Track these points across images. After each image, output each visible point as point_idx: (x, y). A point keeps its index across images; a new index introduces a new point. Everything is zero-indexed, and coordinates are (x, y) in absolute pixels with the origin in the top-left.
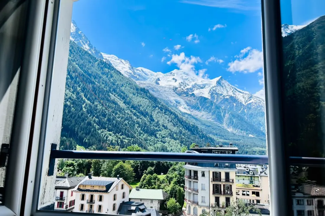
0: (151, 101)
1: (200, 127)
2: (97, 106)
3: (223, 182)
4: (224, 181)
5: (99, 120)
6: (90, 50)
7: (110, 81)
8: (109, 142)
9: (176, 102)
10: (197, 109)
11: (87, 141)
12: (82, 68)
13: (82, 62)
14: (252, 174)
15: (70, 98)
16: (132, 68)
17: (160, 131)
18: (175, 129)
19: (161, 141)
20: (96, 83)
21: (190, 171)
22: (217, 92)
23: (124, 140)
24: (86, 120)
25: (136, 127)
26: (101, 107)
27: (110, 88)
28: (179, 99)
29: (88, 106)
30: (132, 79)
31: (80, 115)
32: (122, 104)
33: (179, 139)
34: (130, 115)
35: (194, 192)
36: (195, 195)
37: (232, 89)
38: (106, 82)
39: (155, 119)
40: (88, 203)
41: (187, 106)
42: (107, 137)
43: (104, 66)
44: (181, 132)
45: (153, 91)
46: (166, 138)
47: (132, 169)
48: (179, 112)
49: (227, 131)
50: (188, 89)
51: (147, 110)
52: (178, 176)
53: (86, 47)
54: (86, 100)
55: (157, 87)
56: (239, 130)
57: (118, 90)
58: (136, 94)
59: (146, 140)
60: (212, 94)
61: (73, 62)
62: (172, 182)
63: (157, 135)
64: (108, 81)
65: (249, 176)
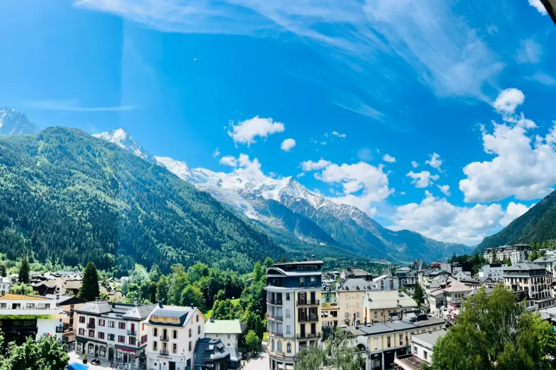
0: (213, 206)
1: (270, 235)
2: (153, 217)
3: (309, 305)
4: (309, 303)
5: (157, 233)
6: (142, 155)
7: (166, 186)
8: (170, 259)
9: (242, 206)
10: (267, 214)
11: (145, 258)
12: (135, 176)
13: (135, 169)
14: (329, 290)
15: (125, 210)
16: (190, 170)
17: (225, 242)
18: (241, 240)
19: (227, 255)
20: (151, 190)
21: (273, 294)
22: (287, 193)
23: (185, 256)
24: (143, 233)
25: (198, 239)
26: (157, 217)
27: (166, 195)
28: (245, 202)
29: (144, 217)
30: (190, 182)
31: (136, 228)
32: (180, 212)
33: (246, 252)
34: (191, 224)
35: (278, 321)
36: (279, 325)
37: (304, 191)
38: (162, 188)
39: (219, 228)
40: (161, 340)
41: (254, 211)
42: (167, 253)
43: (159, 170)
44: (248, 243)
45: (215, 194)
46: (232, 252)
47: (202, 293)
48: (246, 219)
49: (299, 239)
50: (255, 191)
51: (209, 218)
52: (253, 300)
53: (138, 153)
54: (142, 211)
55: (219, 190)
56: (310, 238)
57: (175, 196)
58: (196, 199)
59: (210, 254)
60: (282, 196)
61: (126, 170)
62: (247, 309)
63: (222, 248)
64: (164, 186)
65: (325, 293)
